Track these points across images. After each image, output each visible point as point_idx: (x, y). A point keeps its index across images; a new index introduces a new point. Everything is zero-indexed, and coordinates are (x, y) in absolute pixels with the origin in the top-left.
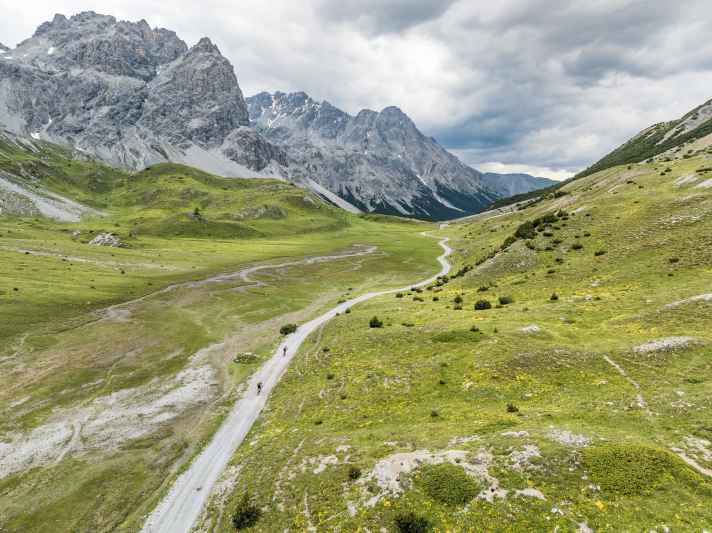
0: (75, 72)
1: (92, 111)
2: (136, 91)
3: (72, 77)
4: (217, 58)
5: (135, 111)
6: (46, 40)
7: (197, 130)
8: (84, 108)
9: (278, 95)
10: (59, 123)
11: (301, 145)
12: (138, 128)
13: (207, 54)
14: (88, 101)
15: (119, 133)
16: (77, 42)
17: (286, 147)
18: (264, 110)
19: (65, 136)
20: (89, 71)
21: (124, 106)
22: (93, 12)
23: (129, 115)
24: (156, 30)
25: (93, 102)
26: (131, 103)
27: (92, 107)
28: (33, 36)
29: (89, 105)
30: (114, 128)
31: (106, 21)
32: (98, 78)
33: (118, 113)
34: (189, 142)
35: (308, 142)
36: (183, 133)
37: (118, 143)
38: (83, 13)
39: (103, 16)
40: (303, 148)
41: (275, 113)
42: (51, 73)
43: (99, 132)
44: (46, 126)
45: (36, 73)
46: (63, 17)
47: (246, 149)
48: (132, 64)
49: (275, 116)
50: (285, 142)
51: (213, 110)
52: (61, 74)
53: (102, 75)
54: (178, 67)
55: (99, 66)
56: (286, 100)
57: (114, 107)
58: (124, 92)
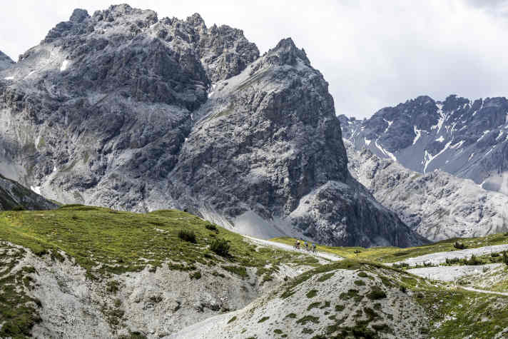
0: (94, 98)
1: (110, 156)
2: (174, 126)
3: (88, 105)
4: (302, 74)
5: (170, 156)
6: (57, 50)
7: (256, 186)
8: (100, 151)
9: (453, 103)
10: (66, 174)
11: (471, 210)
12: (170, 182)
13: (287, 67)
14: (105, 142)
15: (142, 190)
16: (100, 54)
17: (441, 212)
18: (418, 133)
19: (72, 191)
20: (113, 96)
21: (154, 150)
22: (127, 6)
23: (159, 163)
24: (214, 28)
25: (113, 144)
26: (164, 145)
27: (110, 151)
28: (42, 43)
29: (107, 147)
30: (138, 182)
31: (143, 18)
32: (123, 107)
33: (145, 160)
34: (243, 205)
35: (487, 204)
36: (234, 191)
37: (141, 204)
38: (113, 7)
39: (140, 12)
40: (474, 216)
41: (441, 139)
42: (62, 100)
43: (116, 188)
44: (50, 177)
45: (43, 100)
46: (86, 12)
47: (332, 220)
48: (173, 86)
49: (441, 146)
50: (442, 202)
51: (286, 155)
52: (74, 101)
53: (129, 102)
54: (241, 87)
55: (126, 90)
56: (467, 114)
57: (139, 150)
58: (158, 128)
